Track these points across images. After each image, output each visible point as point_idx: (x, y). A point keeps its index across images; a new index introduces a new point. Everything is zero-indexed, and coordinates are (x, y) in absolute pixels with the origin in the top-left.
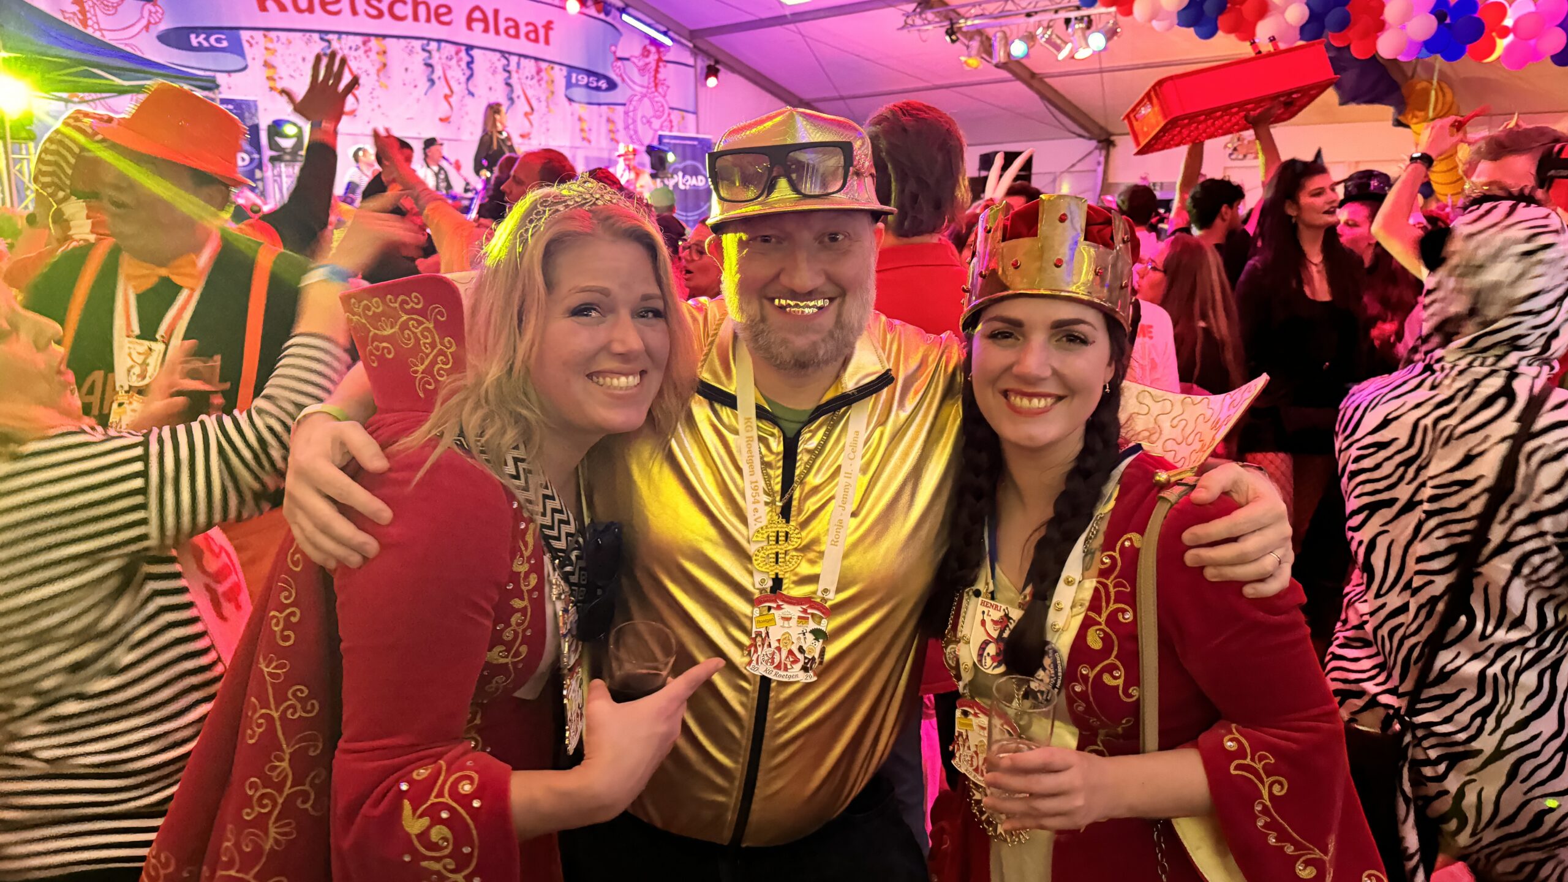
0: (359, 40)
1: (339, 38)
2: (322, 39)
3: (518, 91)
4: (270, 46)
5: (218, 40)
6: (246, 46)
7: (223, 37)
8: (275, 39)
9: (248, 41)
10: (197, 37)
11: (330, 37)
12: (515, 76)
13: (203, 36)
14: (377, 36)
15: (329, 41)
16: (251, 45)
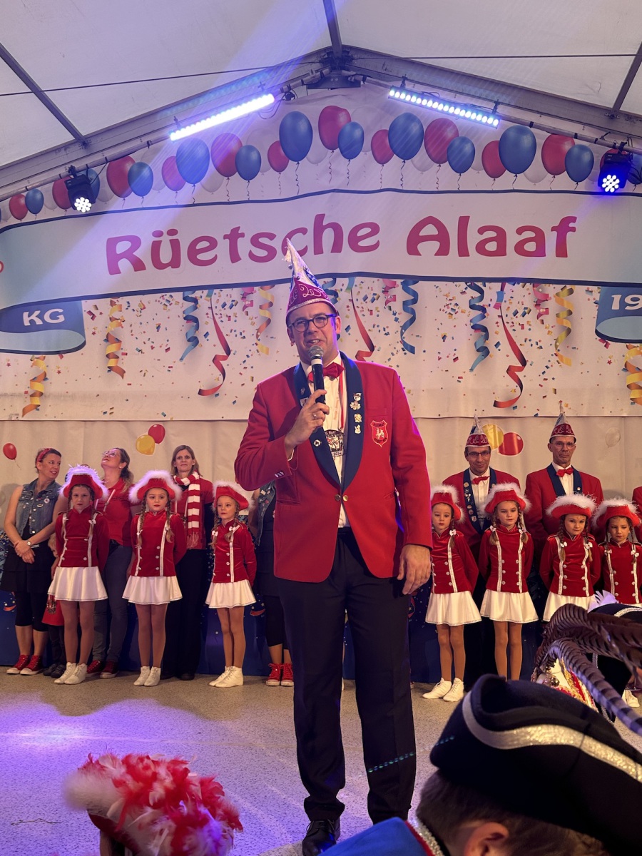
0: (236, 293)
1: (209, 295)
2: (185, 299)
3: (497, 335)
4: (116, 315)
5: (53, 316)
6: (87, 317)
7: (61, 311)
8: (125, 306)
9: (90, 313)
10: (29, 316)
11: (198, 294)
12: (493, 313)
13: (37, 313)
14: (262, 284)
15: (195, 301)
16: (93, 317)
